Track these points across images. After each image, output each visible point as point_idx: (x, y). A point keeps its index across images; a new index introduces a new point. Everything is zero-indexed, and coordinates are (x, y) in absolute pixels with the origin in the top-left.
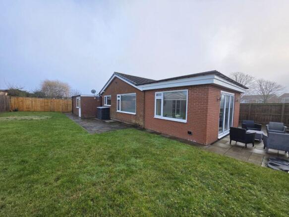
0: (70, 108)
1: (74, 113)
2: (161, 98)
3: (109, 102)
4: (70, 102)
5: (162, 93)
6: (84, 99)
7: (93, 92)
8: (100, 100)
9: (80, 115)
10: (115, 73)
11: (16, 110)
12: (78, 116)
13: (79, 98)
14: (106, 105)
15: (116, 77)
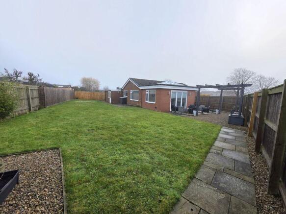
0: (104, 98)
1: (106, 100)
2: (148, 93)
3: (126, 95)
4: (104, 94)
5: (148, 90)
6: (113, 93)
7: (118, 88)
8: (121, 93)
9: (110, 102)
10: (130, 78)
11: (77, 98)
12: (109, 102)
13: (110, 92)
14: (125, 96)
15: (130, 81)
